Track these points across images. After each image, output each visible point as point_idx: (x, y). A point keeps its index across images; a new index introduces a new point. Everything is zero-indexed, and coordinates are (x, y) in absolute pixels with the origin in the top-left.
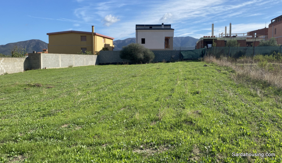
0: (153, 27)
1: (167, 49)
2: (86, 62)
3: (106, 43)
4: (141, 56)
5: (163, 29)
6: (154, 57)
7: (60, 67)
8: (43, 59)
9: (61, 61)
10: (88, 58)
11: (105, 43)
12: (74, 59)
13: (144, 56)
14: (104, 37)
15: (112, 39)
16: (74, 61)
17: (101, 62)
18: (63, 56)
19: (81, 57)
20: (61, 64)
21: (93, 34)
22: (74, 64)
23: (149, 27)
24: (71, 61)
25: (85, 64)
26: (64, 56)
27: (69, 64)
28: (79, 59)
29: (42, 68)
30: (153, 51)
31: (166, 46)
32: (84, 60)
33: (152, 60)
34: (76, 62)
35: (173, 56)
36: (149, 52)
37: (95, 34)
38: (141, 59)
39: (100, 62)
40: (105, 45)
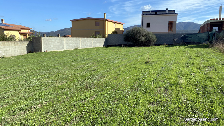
0: (158, 13)
1: (170, 32)
2: (93, 44)
3: (117, 28)
4: (143, 39)
5: (167, 14)
6: (156, 40)
7: (65, 49)
8: (44, 43)
9: (66, 44)
10: (96, 40)
11: (115, 28)
12: (81, 42)
13: (146, 39)
14: (115, 23)
15: (123, 24)
16: (81, 44)
17: (109, 44)
18: (68, 39)
19: (88, 40)
20: (66, 47)
21: (104, 20)
22: (81, 47)
23: (154, 13)
24: (78, 43)
25: (92, 46)
26: (70, 39)
27: (75, 46)
28: (86, 41)
29: (43, 51)
30: (155, 34)
31: (170, 29)
32: (91, 43)
33: (154, 43)
34: (83, 44)
35: (175, 40)
36: (151, 36)
37: (106, 20)
38: (143, 42)
39: (107, 44)
40: (116, 29)
